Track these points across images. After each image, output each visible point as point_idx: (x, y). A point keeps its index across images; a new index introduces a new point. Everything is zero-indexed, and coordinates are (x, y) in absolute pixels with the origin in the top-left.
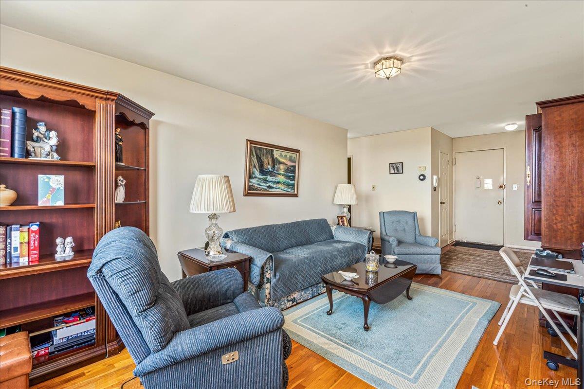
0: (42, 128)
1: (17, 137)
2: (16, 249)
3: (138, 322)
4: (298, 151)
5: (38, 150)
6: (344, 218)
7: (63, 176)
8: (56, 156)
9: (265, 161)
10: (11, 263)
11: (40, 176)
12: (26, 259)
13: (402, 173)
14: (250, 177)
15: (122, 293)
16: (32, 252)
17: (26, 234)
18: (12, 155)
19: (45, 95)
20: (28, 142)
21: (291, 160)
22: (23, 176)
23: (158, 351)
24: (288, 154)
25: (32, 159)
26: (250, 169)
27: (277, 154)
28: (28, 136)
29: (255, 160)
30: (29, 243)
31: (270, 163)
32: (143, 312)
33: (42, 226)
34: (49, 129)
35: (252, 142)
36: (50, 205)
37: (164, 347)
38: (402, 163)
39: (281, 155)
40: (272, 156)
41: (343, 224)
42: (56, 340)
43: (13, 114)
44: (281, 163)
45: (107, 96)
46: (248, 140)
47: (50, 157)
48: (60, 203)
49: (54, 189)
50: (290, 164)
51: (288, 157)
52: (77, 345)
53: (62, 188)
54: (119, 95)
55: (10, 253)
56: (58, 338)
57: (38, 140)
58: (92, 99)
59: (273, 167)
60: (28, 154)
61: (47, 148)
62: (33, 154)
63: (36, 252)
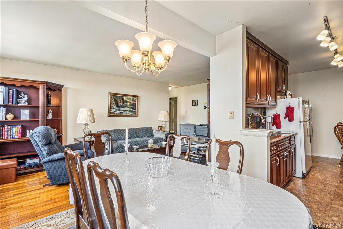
0: (22, 94)
1: (14, 98)
2: (14, 133)
3: (42, 149)
4: (137, 96)
5: (21, 101)
6: (162, 127)
7: (29, 110)
8: (27, 103)
9: (119, 102)
10: (12, 138)
11: (21, 110)
12: (17, 136)
13: (197, 105)
14: (111, 108)
15: (37, 141)
16: (19, 134)
17: (17, 128)
18: (13, 104)
19: (23, 85)
20: (18, 99)
21: (133, 100)
22: (16, 110)
23: (47, 157)
24: (132, 98)
25: (19, 105)
26: (111, 105)
27: (125, 98)
28: (18, 97)
29: (113, 101)
30: (18, 131)
31: (122, 102)
32: (43, 146)
33: (22, 126)
34: (24, 94)
35: (111, 93)
36: (25, 119)
37: (49, 156)
38: (197, 100)
39: (128, 99)
40: (123, 99)
41: (161, 130)
42: (26, 164)
43: (13, 91)
44: (127, 102)
45: (43, 83)
46: (109, 93)
47: (25, 103)
48: (28, 119)
49: (26, 114)
50: (132, 102)
51: (132, 99)
52: (33, 166)
53: (29, 114)
54: (48, 82)
55: (12, 134)
56: (27, 163)
57: (21, 98)
58: (38, 84)
59: (124, 103)
60: (17, 103)
61: (24, 101)
62: (19, 103)
63: (20, 134)
